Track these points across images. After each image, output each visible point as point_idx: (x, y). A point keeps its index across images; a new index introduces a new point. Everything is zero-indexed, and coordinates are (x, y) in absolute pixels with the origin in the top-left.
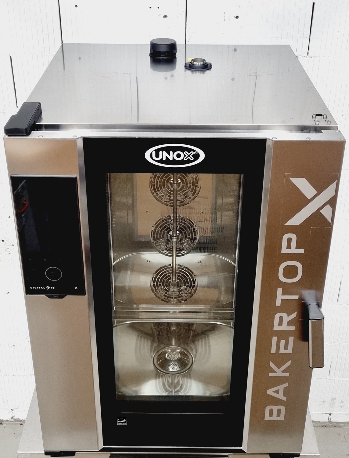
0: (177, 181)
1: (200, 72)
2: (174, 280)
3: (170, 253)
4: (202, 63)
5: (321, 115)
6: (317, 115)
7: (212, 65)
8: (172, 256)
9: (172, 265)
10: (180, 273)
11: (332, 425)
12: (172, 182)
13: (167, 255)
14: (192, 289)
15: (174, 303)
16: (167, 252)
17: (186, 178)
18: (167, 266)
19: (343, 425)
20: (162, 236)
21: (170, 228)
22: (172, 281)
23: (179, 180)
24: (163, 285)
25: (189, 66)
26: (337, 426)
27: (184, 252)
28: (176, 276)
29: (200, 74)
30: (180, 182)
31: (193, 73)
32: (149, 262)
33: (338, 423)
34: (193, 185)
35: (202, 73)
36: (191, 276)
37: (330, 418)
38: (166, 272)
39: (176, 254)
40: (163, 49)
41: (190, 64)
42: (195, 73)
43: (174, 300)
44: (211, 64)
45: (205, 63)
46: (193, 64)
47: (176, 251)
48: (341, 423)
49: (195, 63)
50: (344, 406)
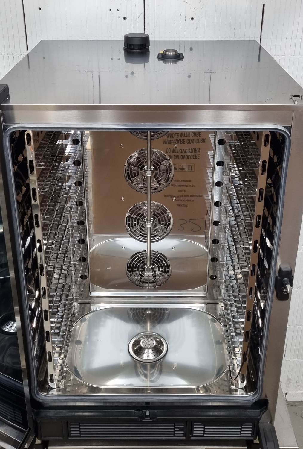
0: (151, 168)
1: (172, 62)
2: (148, 265)
3: (144, 239)
4: (174, 53)
5: (298, 96)
6: (295, 96)
7: (184, 56)
8: (147, 242)
9: (146, 251)
10: (154, 259)
11: (289, 404)
12: (146, 169)
13: (142, 241)
14: (167, 274)
15: (149, 288)
16: (141, 238)
17: (159, 165)
18: (142, 252)
19: (299, 403)
20: (136, 223)
21: (144, 215)
22: (147, 266)
23: (152, 167)
24: (138, 270)
25: (161, 56)
26: (293, 405)
27: (158, 238)
28: (150, 262)
29: (172, 64)
30: (154, 170)
31: (165, 64)
32: (124, 248)
33: (294, 402)
34: (166, 172)
35: (174, 63)
36: (165, 261)
37: (286, 397)
38: (141, 258)
39: (151, 240)
40: (137, 42)
41: (163, 54)
42: (167, 63)
43: (149, 285)
44: (183, 54)
45: (177, 54)
46: (166, 55)
47: (151, 237)
48: (297, 402)
49: (167, 53)
50: (299, 385)
